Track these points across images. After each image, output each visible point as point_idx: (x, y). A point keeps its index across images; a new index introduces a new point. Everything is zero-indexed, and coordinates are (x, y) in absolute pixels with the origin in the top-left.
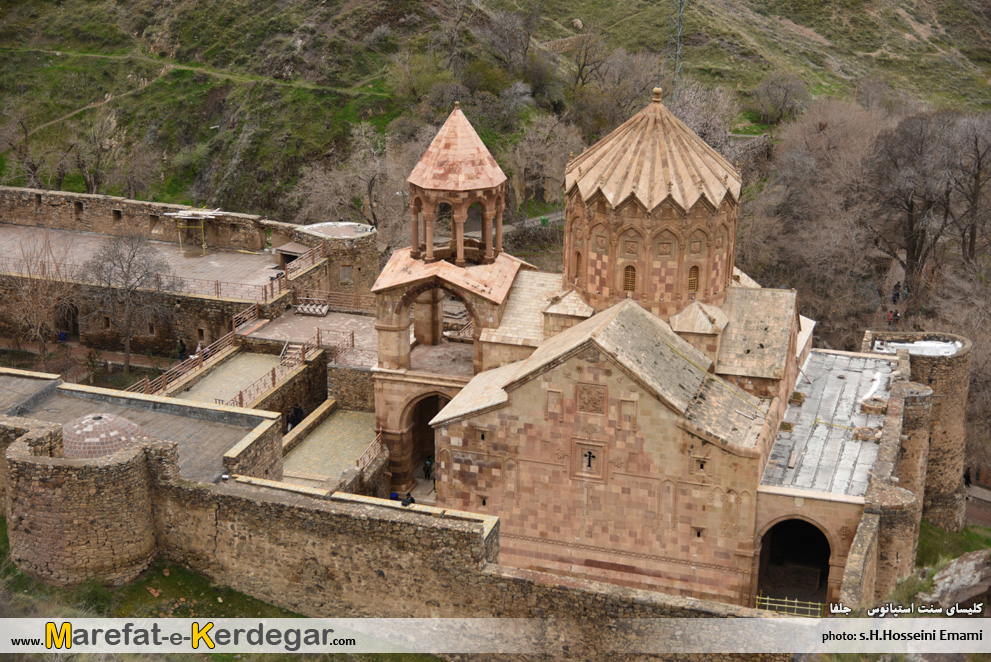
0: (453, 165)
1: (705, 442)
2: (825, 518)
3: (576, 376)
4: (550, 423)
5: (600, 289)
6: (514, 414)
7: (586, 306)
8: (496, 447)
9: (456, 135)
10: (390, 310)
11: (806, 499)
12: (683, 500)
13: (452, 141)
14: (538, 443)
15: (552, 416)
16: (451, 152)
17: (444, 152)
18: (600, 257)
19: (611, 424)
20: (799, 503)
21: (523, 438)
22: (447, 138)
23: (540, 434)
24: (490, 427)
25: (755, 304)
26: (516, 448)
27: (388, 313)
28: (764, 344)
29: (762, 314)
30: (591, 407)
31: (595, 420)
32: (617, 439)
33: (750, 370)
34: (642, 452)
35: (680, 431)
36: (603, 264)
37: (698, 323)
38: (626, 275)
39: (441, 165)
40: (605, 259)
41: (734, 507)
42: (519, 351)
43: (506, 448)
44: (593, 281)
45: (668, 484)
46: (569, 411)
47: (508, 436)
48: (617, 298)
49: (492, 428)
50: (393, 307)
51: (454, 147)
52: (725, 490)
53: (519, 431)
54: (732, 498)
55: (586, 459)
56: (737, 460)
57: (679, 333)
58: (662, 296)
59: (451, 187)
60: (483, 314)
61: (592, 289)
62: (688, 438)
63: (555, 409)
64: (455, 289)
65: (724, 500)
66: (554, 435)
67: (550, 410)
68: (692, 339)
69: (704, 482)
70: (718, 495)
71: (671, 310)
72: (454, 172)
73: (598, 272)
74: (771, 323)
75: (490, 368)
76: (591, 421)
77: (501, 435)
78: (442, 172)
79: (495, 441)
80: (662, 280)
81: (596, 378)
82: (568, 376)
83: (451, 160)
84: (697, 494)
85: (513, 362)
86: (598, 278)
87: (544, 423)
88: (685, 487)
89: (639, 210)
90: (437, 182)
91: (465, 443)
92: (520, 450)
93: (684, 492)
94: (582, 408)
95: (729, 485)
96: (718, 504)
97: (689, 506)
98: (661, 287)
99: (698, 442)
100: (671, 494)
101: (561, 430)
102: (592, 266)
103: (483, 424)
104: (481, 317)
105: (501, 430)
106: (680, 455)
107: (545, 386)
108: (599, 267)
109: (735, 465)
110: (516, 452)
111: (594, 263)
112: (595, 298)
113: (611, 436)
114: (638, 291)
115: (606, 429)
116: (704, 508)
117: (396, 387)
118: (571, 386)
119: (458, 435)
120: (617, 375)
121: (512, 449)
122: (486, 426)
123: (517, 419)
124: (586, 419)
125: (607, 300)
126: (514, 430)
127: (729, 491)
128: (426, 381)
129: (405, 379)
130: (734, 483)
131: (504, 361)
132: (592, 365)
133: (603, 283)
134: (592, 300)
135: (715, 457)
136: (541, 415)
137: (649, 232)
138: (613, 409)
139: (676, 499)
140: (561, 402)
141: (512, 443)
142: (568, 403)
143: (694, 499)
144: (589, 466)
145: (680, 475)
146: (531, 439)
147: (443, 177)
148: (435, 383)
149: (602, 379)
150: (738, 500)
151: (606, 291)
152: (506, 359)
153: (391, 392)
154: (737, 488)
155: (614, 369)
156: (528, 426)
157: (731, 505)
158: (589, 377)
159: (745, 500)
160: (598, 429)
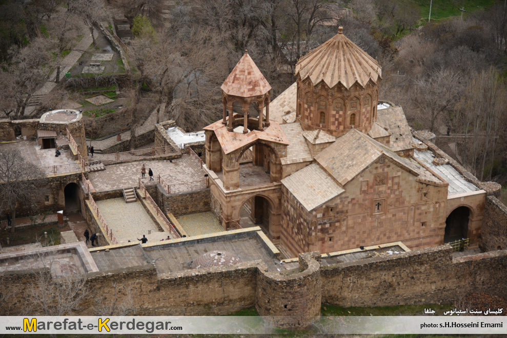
0: (255, 82)
1: (427, 185)
2: (472, 203)
3: (375, 172)
4: (363, 195)
5: (338, 127)
6: (347, 196)
7: (331, 136)
8: (337, 213)
9: (251, 67)
10: (234, 161)
11: (465, 197)
12: (418, 212)
13: (251, 70)
14: (357, 206)
15: (364, 192)
16: (252, 76)
17: (248, 77)
18: (338, 112)
19: (389, 188)
20: (462, 200)
21: (350, 205)
22: (248, 69)
23: (358, 201)
24: (336, 204)
25: (388, 116)
26: (347, 210)
27: (233, 163)
28: (401, 133)
29: (393, 120)
30: (381, 183)
31: (382, 188)
32: (391, 194)
33: (402, 147)
34: (401, 197)
35: (418, 183)
36: (340, 116)
37: (381, 132)
38: (351, 118)
39: (250, 83)
40: (341, 113)
41: (438, 209)
42: (301, 165)
43: (342, 212)
44: (334, 123)
45: (412, 207)
46: (371, 188)
47: (343, 206)
48: (347, 129)
49: (337, 205)
50: (235, 159)
51: (253, 73)
52: (434, 203)
53: (349, 203)
54: (437, 205)
55: (377, 206)
56: (439, 189)
57: (374, 139)
58: (365, 124)
59: (258, 94)
60: (280, 151)
61: (333, 128)
62: (421, 185)
63: (365, 188)
64: (267, 143)
65: (434, 207)
66: (364, 200)
67: (363, 189)
68: (380, 140)
69: (426, 202)
70: (432, 206)
71: (369, 129)
72: (257, 86)
73: (337, 120)
74: (399, 124)
75: (286, 176)
76: (380, 189)
77: (340, 207)
78: (251, 87)
79: (338, 210)
80: (365, 117)
81: (383, 170)
82: (371, 172)
83: (254, 80)
84: (423, 208)
85: (297, 171)
86: (337, 122)
87: (360, 196)
88: (419, 207)
89: (358, 88)
90: (251, 93)
91: (324, 215)
92: (348, 211)
93: (418, 209)
94: (377, 185)
95: (436, 200)
96: (432, 210)
97: (420, 214)
98: (365, 119)
99: (424, 185)
100: (413, 211)
101: (367, 197)
102: (333, 117)
103: (332, 204)
104: (279, 153)
105: (340, 204)
106: (417, 193)
107: (361, 179)
108: (337, 117)
109: (439, 191)
110: (347, 212)
111: (334, 116)
112: (335, 131)
113: (389, 194)
114: (357, 124)
115: (387, 191)
116: (426, 213)
117: (237, 198)
118: (373, 176)
119: (321, 213)
120: (392, 166)
121: (345, 212)
122: (334, 204)
123: (348, 197)
124: (378, 189)
125: (342, 131)
126: (346, 203)
127: (436, 203)
128: (252, 191)
129: (243, 193)
130: (438, 199)
131: (293, 172)
132: (382, 165)
133: (340, 124)
134: (333, 133)
135: (432, 190)
136: (358, 192)
137: (362, 96)
138: (390, 182)
139: (415, 212)
140: (368, 184)
141: (345, 209)
142: (371, 184)
143: (422, 210)
144: (378, 209)
145: (417, 202)
146: (354, 205)
147: (253, 89)
148: (257, 191)
149: (386, 169)
150: (439, 206)
151: (342, 127)
152: (294, 170)
153: (235, 201)
154: (440, 201)
155: (391, 164)
156: (353, 199)
157: (437, 208)
158: (380, 170)
159: (442, 205)
160: (383, 192)
